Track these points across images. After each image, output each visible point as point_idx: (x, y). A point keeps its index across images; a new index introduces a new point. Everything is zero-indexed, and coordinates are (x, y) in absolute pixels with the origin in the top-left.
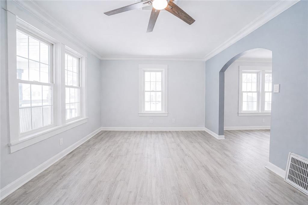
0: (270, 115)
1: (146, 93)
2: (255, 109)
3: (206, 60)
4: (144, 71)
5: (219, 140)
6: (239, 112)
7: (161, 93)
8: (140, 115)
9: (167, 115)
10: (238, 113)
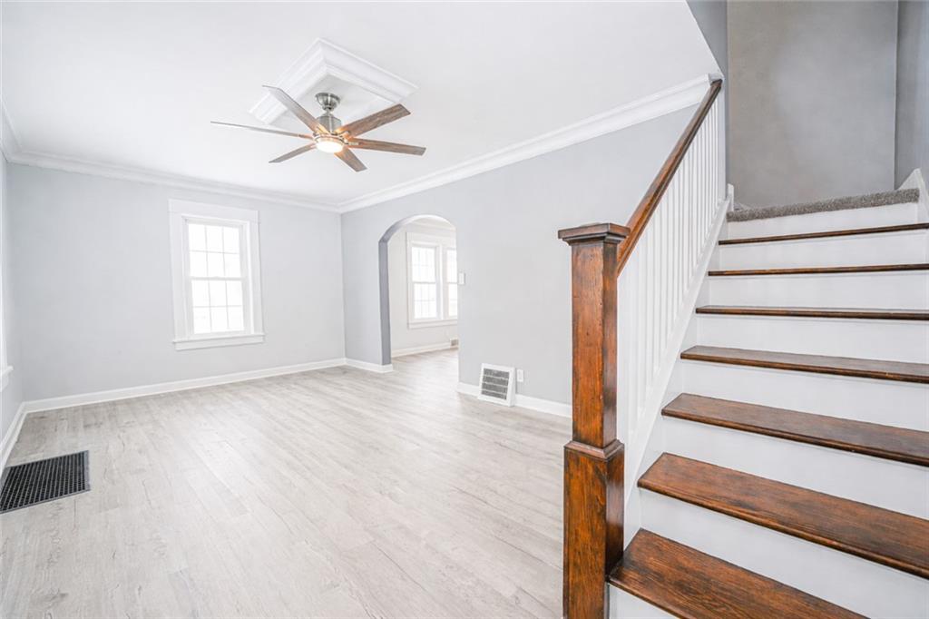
0: (456, 322)
1: (194, 283)
2: (433, 314)
3: (342, 211)
4: (186, 220)
5: (384, 374)
6: (410, 322)
7: (240, 283)
8: (179, 347)
9: (262, 341)
10: (408, 324)
